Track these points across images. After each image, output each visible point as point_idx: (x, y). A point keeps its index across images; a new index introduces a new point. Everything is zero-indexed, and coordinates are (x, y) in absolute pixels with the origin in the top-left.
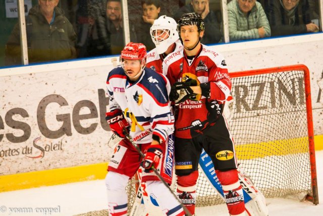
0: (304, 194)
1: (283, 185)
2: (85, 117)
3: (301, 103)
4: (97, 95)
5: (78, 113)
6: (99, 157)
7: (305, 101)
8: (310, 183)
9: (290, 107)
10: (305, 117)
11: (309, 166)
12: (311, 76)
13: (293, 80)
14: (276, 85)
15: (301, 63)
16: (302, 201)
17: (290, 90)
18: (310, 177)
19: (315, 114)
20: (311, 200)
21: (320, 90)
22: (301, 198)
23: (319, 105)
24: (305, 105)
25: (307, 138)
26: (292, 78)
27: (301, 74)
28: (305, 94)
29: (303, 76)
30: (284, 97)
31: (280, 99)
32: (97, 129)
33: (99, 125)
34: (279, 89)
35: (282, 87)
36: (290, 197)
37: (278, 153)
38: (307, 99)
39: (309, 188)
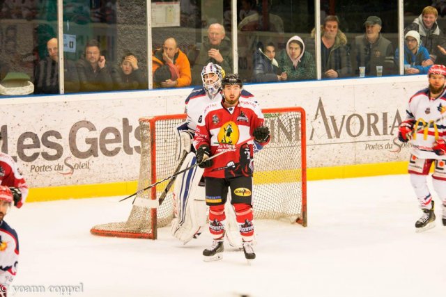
0: (295, 218)
1: (278, 209)
2: (111, 141)
3: (297, 139)
4: (121, 123)
5: (104, 138)
6: (120, 176)
7: (300, 138)
8: (301, 208)
9: (287, 143)
10: (300, 152)
11: (301, 194)
12: (307, 117)
13: (290, 120)
14: (276, 123)
15: (298, 106)
16: (293, 223)
17: (288, 128)
18: (301, 203)
19: (308, 149)
20: (300, 223)
21: (313, 130)
22: (292, 221)
23: (311, 142)
24: (300, 142)
25: (301, 170)
26: (291, 117)
27: (298, 115)
28: (300, 132)
29: (300, 117)
30: (282, 133)
31: (279, 135)
32: (120, 152)
33: (122, 149)
34: (279, 127)
35: (281, 125)
36: (283, 219)
37: (275, 180)
38: (302, 137)
39: (299, 213)
